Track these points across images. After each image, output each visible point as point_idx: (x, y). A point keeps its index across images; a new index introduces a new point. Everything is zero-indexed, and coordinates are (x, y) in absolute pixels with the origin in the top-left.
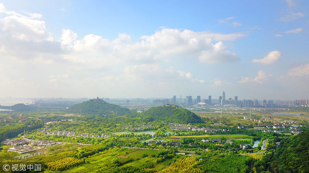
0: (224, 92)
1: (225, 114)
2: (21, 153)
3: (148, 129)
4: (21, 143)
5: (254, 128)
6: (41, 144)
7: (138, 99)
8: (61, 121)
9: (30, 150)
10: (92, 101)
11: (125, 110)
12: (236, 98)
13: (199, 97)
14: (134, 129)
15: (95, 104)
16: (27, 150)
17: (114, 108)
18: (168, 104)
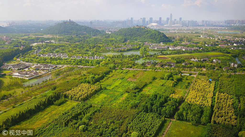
0: (171, 14)
1: (180, 33)
2: (28, 79)
3: (130, 49)
4: (22, 67)
5: (219, 46)
6: (42, 68)
7: (97, 20)
8: (45, 42)
9: (35, 76)
10: (65, 23)
11: (96, 31)
12: (181, 19)
13: (151, 19)
14: (119, 50)
15: (69, 26)
16: (32, 76)
17: (85, 29)
18: (137, 26)
